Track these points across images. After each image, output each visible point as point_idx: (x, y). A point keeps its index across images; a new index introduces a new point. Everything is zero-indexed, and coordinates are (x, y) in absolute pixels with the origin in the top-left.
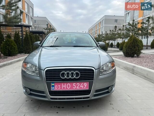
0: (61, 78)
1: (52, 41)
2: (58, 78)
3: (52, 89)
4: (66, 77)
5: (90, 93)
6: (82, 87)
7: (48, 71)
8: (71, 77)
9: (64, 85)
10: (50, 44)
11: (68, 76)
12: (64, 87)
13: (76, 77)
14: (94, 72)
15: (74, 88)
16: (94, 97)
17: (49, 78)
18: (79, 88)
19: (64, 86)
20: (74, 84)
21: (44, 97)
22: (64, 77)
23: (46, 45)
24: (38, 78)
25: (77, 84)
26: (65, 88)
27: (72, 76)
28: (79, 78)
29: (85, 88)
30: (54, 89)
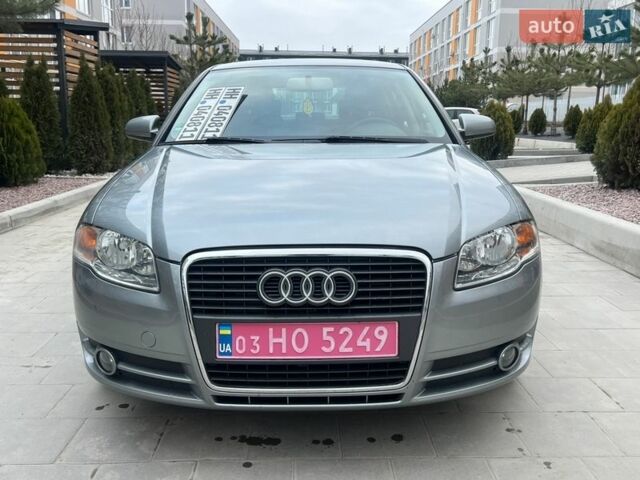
0: (262, 303)
1: (216, 112)
2: (248, 304)
3: (221, 354)
4: (285, 296)
5: (405, 373)
6: (367, 344)
7: (199, 269)
8: (314, 296)
9: (281, 337)
10: (206, 131)
11: (296, 293)
12: (278, 346)
13: (335, 295)
14: (424, 275)
15: (324, 349)
16: (425, 393)
17: (207, 303)
18: (350, 350)
19: (277, 340)
20: (326, 330)
21: (186, 389)
22: (278, 296)
23: (186, 134)
24: (154, 300)
25: (341, 332)
26: (284, 351)
27: (318, 293)
28: (353, 302)
29: (378, 349)
30: (229, 354)
